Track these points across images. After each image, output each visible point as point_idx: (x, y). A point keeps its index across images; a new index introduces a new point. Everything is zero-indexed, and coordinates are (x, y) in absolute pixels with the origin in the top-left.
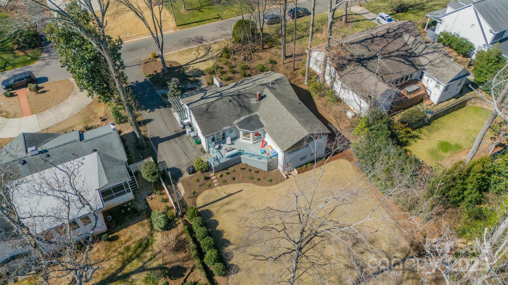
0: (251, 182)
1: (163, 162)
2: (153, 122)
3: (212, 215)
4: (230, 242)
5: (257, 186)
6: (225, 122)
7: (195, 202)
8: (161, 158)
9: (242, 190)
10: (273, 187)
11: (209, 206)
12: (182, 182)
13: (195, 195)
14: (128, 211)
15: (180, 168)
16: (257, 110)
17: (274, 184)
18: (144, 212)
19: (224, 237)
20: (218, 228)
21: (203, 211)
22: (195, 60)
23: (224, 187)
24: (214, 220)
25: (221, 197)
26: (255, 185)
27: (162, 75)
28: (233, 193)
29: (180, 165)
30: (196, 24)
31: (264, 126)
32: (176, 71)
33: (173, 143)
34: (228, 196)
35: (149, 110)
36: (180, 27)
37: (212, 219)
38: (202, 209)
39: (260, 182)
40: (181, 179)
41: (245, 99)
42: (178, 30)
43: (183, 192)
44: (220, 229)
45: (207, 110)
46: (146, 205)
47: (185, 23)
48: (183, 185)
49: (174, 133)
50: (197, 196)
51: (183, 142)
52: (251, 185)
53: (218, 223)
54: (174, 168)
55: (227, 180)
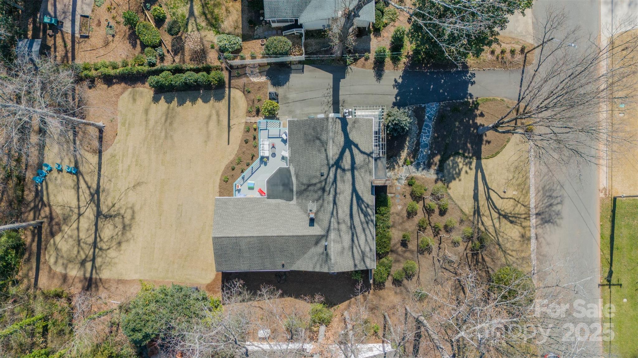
0: (234, 160)
1: (303, 71)
2: (375, 79)
3: (216, 100)
4: (180, 105)
5: (227, 163)
6: (297, 155)
7: (238, 89)
8: (310, 71)
9: (229, 144)
10: (218, 181)
11: (227, 102)
12: (265, 83)
13: (246, 92)
14: (259, 17)
15: (285, 87)
16: (298, 204)
17: (220, 183)
18: (251, 33)
19: (188, 102)
20: (200, 101)
21: (224, 92)
22: (485, 183)
23: (242, 127)
24: (210, 100)
25: (231, 118)
26: (229, 161)
27: (468, 122)
28: (230, 132)
29: (289, 88)
30: (608, 233)
31: (268, 198)
32: (469, 145)
33: (326, 92)
34: (229, 126)
35: (400, 81)
36: (609, 203)
37: (212, 98)
38: (227, 92)
39: (230, 168)
40: (269, 82)
41: (316, 196)
42: (602, 195)
43: (255, 80)
44: (197, 102)
45: (318, 139)
46: (257, 37)
47: (618, 216)
48: (262, 83)
49: (341, 98)
50: (244, 94)
51: (322, 104)
52: (231, 158)
53: (205, 103)
54: (288, 80)
55: (249, 134)
